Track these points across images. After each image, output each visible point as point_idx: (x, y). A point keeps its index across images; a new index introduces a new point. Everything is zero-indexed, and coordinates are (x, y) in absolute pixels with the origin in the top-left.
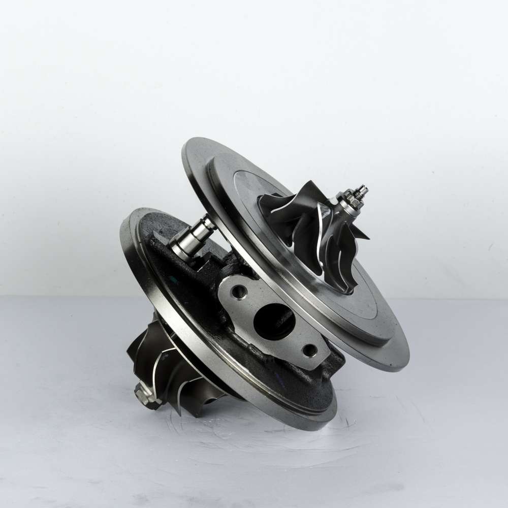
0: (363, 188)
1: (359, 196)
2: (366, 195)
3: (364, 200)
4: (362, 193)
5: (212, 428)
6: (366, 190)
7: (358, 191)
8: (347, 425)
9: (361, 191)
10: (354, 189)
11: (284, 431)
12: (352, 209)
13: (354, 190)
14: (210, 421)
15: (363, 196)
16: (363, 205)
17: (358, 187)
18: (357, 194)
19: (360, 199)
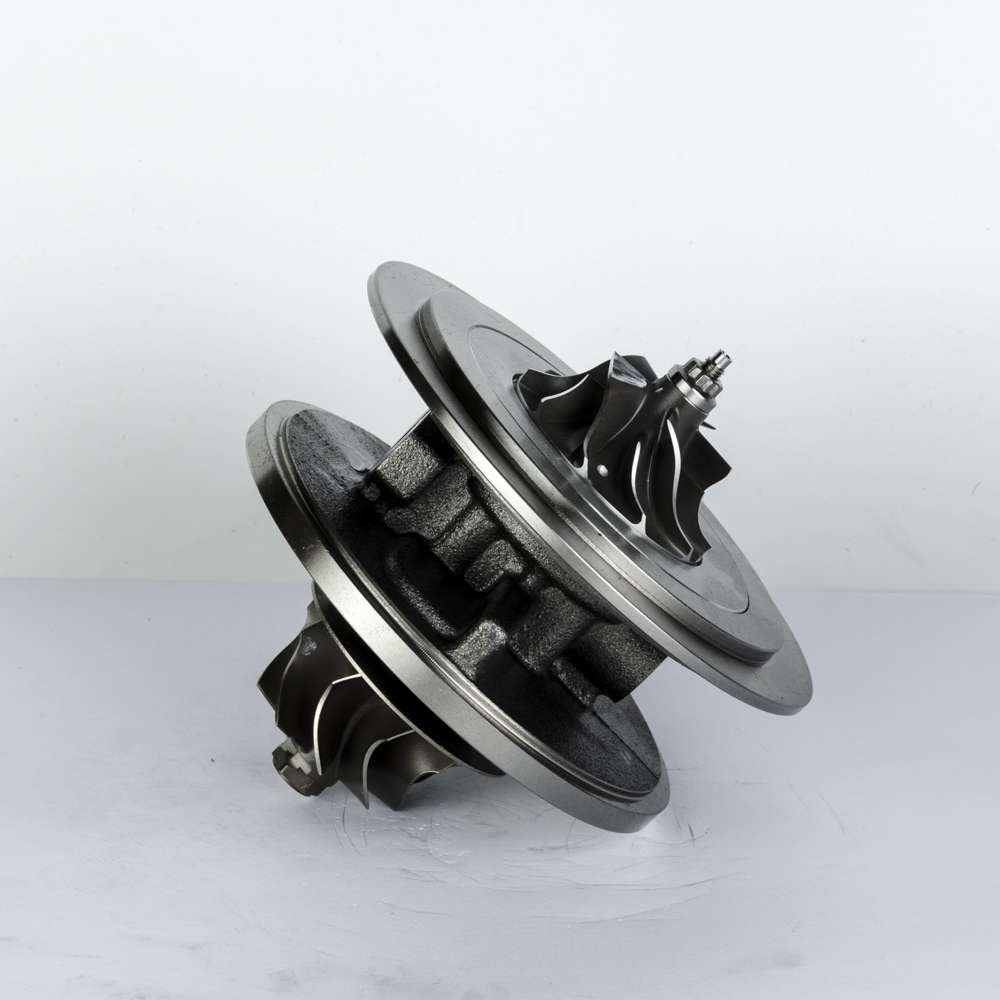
0: (722, 356)
1: (713, 372)
2: (726, 370)
3: (722, 379)
4: (719, 366)
5: (424, 841)
6: (727, 359)
7: (711, 362)
8: (690, 837)
9: (717, 362)
10: (702, 358)
11: (567, 847)
12: (701, 397)
13: (704, 360)
14: (421, 829)
15: (720, 372)
16: (720, 389)
17: (711, 355)
18: (709, 368)
19: (714, 378)
